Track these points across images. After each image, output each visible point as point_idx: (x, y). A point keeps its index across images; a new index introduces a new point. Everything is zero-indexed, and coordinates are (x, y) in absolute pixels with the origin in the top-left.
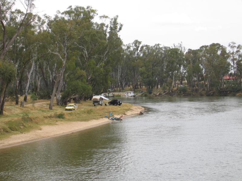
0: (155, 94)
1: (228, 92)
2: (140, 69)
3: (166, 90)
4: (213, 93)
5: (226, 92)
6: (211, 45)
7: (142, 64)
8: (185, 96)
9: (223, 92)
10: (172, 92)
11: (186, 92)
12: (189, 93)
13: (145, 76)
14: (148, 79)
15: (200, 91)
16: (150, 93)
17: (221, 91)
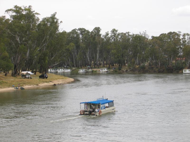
0: (123, 71)
1: (174, 70)
2: (112, 51)
3: (130, 68)
4: (163, 70)
5: (172, 69)
6: (168, 34)
7: (114, 47)
8: (143, 72)
9: (170, 69)
10: (135, 69)
11: (144, 69)
12: (147, 70)
13: (116, 56)
14: (118, 59)
15: (154, 69)
16: (120, 69)
17: (169, 69)
